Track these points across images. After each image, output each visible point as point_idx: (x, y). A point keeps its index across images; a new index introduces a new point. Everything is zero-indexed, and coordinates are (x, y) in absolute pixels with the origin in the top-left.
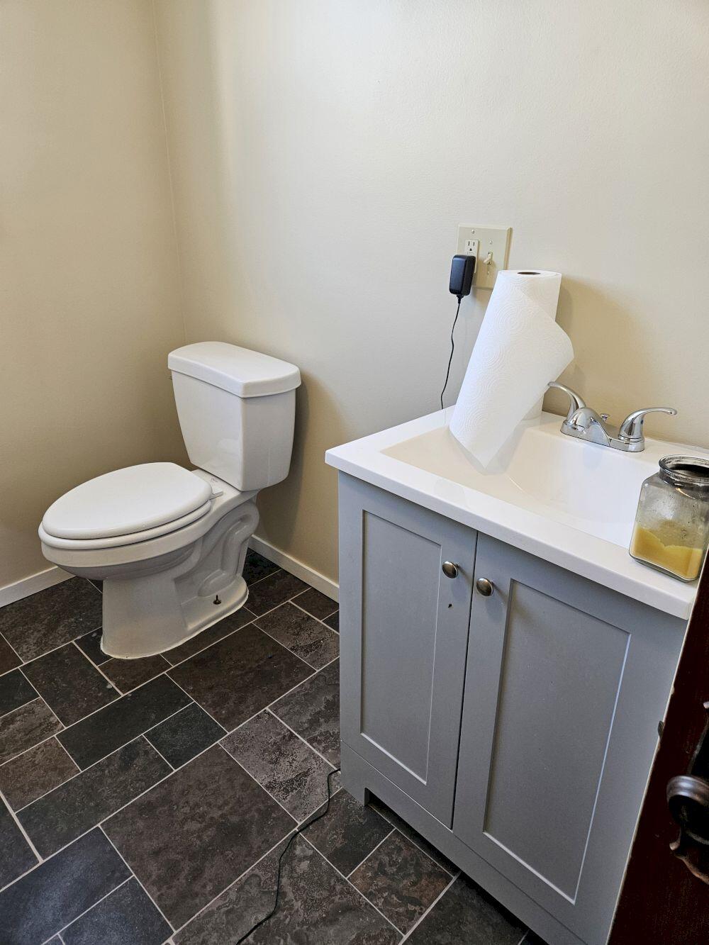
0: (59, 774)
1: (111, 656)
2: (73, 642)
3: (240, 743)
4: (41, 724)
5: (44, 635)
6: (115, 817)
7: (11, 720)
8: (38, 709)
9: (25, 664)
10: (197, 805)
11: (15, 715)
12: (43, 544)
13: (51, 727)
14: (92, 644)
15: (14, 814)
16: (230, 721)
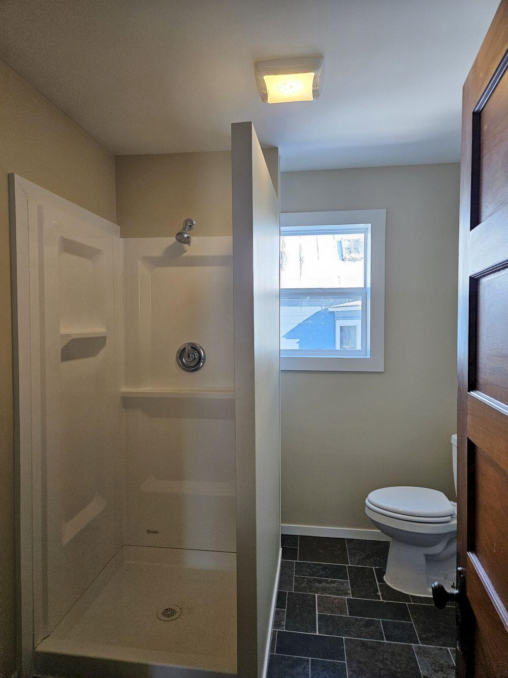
0: (340, 612)
1: (387, 583)
2: (373, 568)
3: (424, 653)
4: (343, 590)
5: (363, 558)
6: (351, 639)
7: (333, 582)
8: (345, 584)
9: (350, 565)
10: (387, 659)
11: (335, 581)
12: (366, 507)
13: (346, 594)
14: (381, 573)
15: (317, 613)
16: (424, 641)
